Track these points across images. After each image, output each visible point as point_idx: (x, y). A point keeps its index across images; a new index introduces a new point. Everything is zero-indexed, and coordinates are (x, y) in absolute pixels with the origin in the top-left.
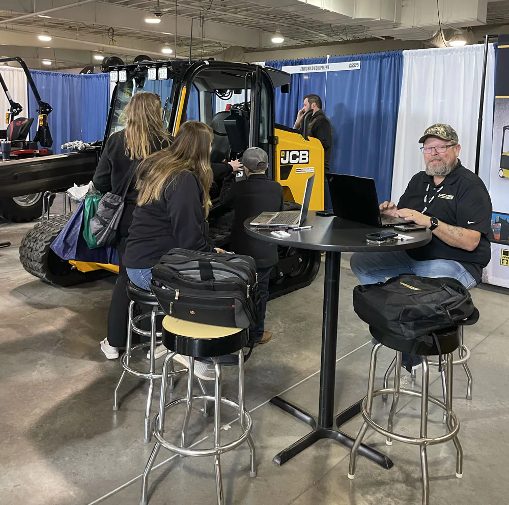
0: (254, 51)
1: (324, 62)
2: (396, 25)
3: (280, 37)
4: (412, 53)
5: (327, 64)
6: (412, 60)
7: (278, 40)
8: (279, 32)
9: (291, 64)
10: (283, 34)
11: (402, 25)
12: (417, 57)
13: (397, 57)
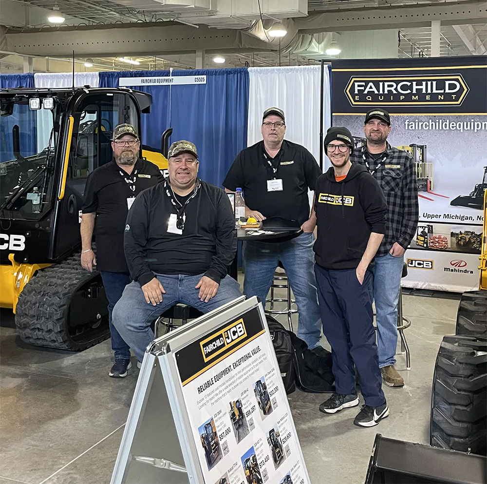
0: (20, 32)
1: (168, 74)
2: (212, 13)
3: (58, 15)
4: (257, 70)
5: (171, 77)
6: (257, 77)
7: (56, 19)
8: (58, 9)
9: (129, 75)
10: (63, 12)
11: (218, 13)
12: (262, 75)
13: (243, 73)
